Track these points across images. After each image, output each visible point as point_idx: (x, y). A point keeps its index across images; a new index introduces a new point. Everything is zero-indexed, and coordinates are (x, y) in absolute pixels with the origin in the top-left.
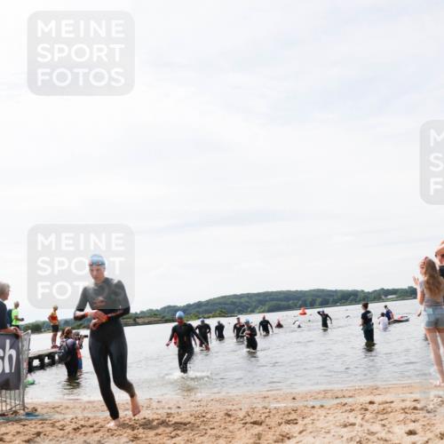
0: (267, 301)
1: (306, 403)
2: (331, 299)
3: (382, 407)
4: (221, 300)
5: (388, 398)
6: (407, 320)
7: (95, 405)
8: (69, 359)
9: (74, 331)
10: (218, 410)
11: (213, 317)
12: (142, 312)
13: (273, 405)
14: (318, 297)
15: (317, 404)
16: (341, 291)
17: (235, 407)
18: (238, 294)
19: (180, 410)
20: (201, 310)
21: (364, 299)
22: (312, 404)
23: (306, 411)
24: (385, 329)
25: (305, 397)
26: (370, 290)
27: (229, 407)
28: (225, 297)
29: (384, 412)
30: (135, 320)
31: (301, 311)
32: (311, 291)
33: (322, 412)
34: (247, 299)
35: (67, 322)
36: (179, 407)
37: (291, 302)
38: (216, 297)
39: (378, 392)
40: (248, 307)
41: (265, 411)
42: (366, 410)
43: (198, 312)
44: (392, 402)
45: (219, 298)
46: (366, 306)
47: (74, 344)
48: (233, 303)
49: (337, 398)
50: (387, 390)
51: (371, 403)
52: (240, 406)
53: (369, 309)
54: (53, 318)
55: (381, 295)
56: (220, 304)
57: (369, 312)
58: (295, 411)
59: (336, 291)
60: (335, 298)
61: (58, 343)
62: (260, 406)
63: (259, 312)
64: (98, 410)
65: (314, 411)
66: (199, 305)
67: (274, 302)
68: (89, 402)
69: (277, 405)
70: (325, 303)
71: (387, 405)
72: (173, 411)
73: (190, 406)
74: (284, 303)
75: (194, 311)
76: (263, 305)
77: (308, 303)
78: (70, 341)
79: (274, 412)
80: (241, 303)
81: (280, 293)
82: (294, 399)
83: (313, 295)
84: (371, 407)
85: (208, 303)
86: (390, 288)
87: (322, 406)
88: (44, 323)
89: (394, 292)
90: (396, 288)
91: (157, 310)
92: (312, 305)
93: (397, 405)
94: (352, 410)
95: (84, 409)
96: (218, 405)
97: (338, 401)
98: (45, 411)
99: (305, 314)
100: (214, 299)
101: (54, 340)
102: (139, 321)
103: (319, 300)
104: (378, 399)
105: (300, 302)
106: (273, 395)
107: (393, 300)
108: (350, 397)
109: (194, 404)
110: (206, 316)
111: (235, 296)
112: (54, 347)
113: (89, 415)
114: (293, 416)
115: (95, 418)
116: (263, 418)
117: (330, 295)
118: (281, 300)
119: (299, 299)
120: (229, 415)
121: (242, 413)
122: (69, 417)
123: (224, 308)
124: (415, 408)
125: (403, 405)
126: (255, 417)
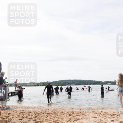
0: (75, 82)
1: (84, 111)
3: (105, 113)
4: (62, 81)
5: (107, 111)
6: (114, 90)
7: (26, 107)
8: (19, 94)
9: (21, 86)
10: (59, 111)
11: (60, 85)
12: (40, 83)
13: (75, 111)
15: (87, 111)
16: (96, 81)
17: (64, 110)
18: (67, 80)
19: (49, 110)
20: (56, 83)
21: (102, 84)
22: (85, 111)
23: (84, 113)
24: (107, 92)
25: (83, 109)
26: (104, 81)
27: (62, 110)
28: (63, 80)
29: (105, 115)
30: (38, 85)
31: (84, 86)
32: (87, 80)
33: (88, 114)
34: (70, 81)
35: (19, 84)
36: (49, 109)
37: (81, 83)
39: (104, 109)
40: (70, 84)
42: (100, 114)
43: (56, 84)
44: (108, 112)
45: (62, 80)
46: (102, 85)
48: (65, 82)
50: (107, 109)
51: (102, 112)
52: (65, 110)
53: (103, 86)
54: (16, 82)
55: (107, 83)
56: (62, 82)
57: (103, 87)
58: (81, 113)
59: (94, 81)
60: (94, 83)
61: (17, 89)
62: (71, 111)
63: (73, 85)
65: (86, 113)
66: (56, 82)
67: (77, 83)
69: (76, 111)
70: (91, 84)
71: (106, 113)
72: (47, 110)
73: (52, 109)
75: (55, 84)
76: (74, 83)
78: (20, 89)
79: (75, 112)
80: (68, 82)
82: (81, 109)
84: (102, 113)
85: (58, 81)
86: (109, 81)
87: (88, 112)
88: (13, 84)
89: (110, 82)
90: (111, 81)
91: (44, 83)
92: (87, 84)
93: (109, 113)
94: (96, 114)
95: (22, 108)
96: (59, 110)
97: (93, 111)
98: (12, 108)
101: (16, 88)
102: (39, 85)
103: (89, 83)
104: (104, 111)
105: (84, 83)
106: (75, 108)
107: (110, 84)
108: (96, 110)
109: (53, 109)
112: (15, 90)
113: (24, 110)
114: (80, 114)
115: (25, 110)
116: (72, 114)
117: (93, 82)
118: (79, 82)
119: (84, 82)
120: (62, 113)
121: (66, 112)
122: (18, 110)
123: (63, 83)
124: (114, 114)
125: (111, 113)
126: (69, 114)
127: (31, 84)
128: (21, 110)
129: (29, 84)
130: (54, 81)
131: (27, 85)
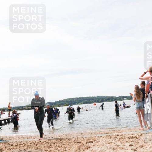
0: (82, 100)
1: (96, 136)
2: (104, 99)
3: (121, 137)
4: (67, 100)
5: (123, 133)
6: (130, 107)
7: (23, 137)
8: (14, 121)
11: (64, 106)
14: (100, 99)
15: (99, 136)
17: (72, 137)
20: (60, 103)
21: (115, 100)
22: (98, 136)
23: (96, 138)
25: (95, 134)
26: (118, 97)
27: (70, 137)
29: (122, 138)
33: (101, 139)
34: (76, 100)
35: (14, 108)
36: (52, 137)
37: (91, 100)
38: (65, 99)
39: (120, 131)
40: (76, 102)
41: (82, 138)
42: (116, 138)
43: (59, 104)
44: (125, 135)
45: (66, 99)
46: (116, 102)
47: (16, 116)
48: (71, 101)
49: (106, 134)
50: (123, 131)
51: (118, 135)
55: (121, 98)
56: (66, 101)
57: (117, 104)
58: (92, 138)
59: (106, 97)
60: (106, 99)
62: (80, 137)
63: (80, 104)
64: (24, 139)
65: (98, 138)
66: (59, 102)
67: (85, 101)
68: (21, 136)
69: (86, 136)
70: (102, 101)
71: (123, 136)
72: (50, 139)
74: (89, 101)
76: (82, 102)
77: (97, 101)
78: (15, 114)
79: (85, 139)
80: (74, 101)
81: (87, 97)
82: (92, 134)
83: (98, 98)
84: (118, 137)
85: (62, 101)
87: (101, 137)
88: (6, 108)
89: (126, 97)
92: (98, 102)
93: (127, 136)
94: (111, 138)
95: (19, 139)
96: (66, 136)
97: (107, 135)
98: (6, 139)
99: (95, 105)
100: (65, 100)
101: (9, 114)
103: (100, 100)
104: (120, 134)
105: (94, 101)
106: (85, 133)
107: (125, 100)
108: (111, 133)
109: (57, 136)
110: (62, 105)
111: (72, 99)
113: (21, 140)
114: (91, 140)
115: (23, 141)
116: (81, 141)
117: (104, 98)
118: (88, 100)
119: (93, 99)
120: (69, 140)
121: (74, 139)
122: (14, 141)
123: (68, 103)
124: (132, 137)
125: (128, 136)
126: (78, 141)
127: (29, 107)
128: (18, 141)
129: (26, 107)
130: (57, 101)
131: (24, 108)
